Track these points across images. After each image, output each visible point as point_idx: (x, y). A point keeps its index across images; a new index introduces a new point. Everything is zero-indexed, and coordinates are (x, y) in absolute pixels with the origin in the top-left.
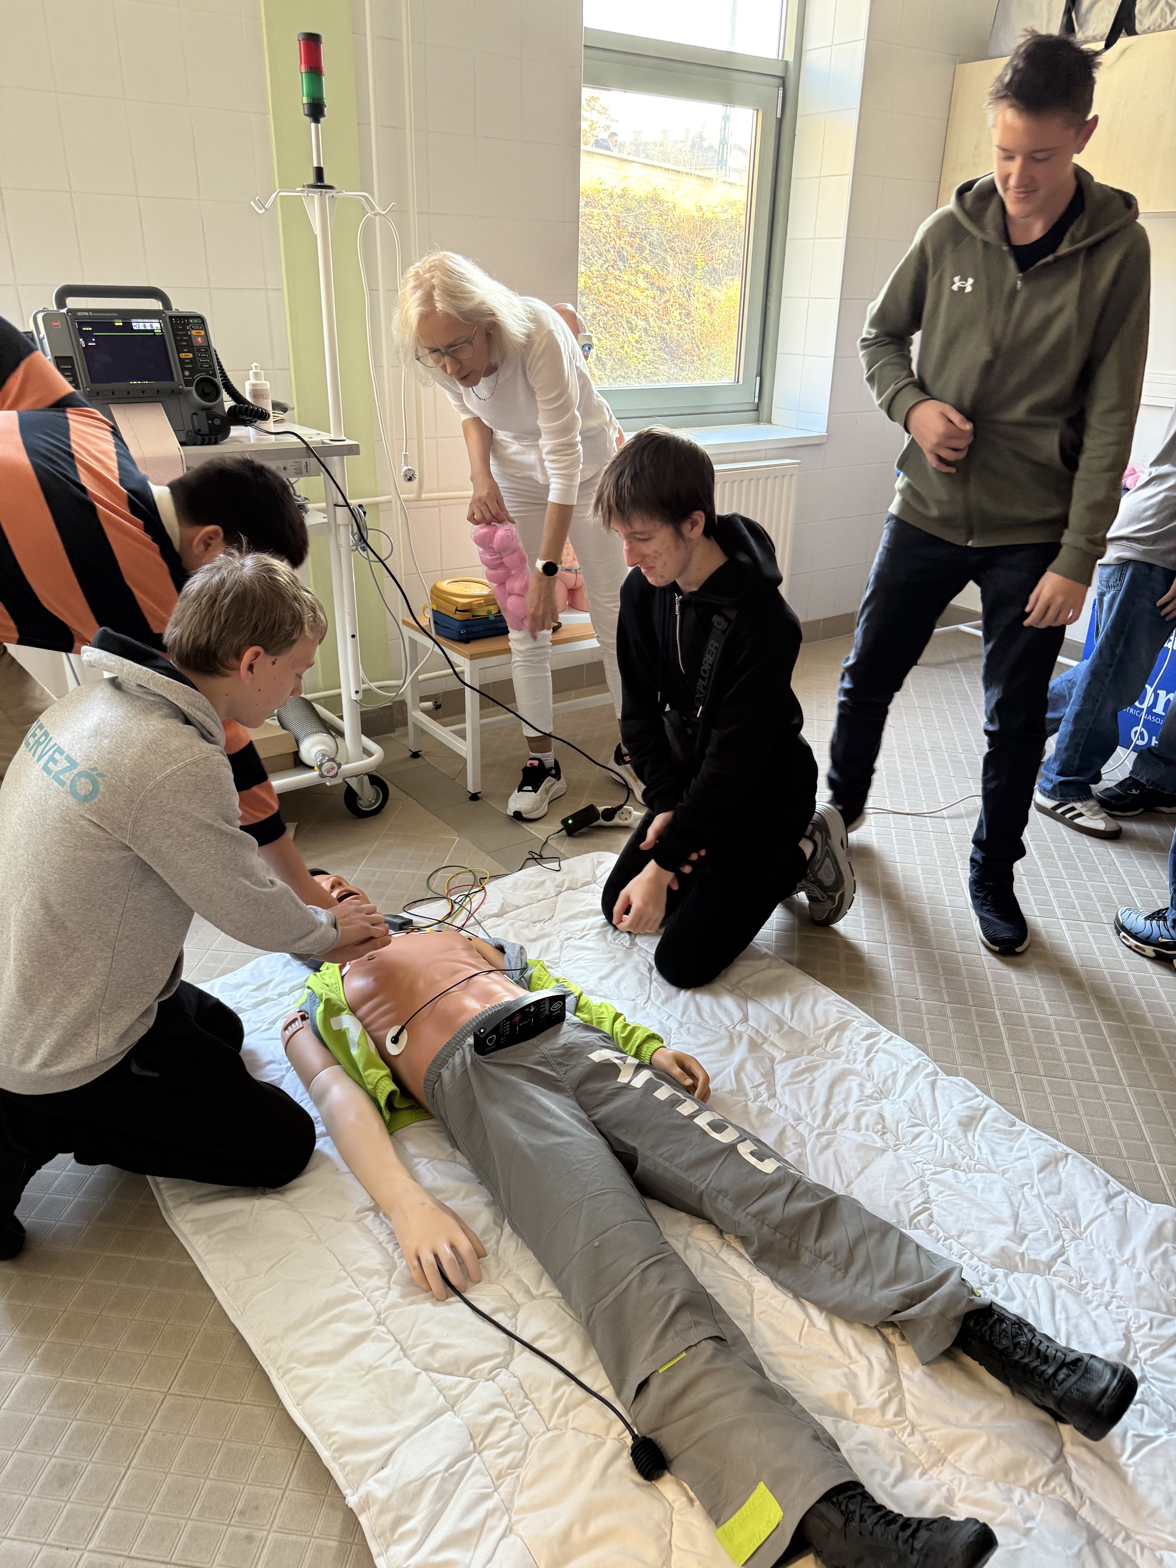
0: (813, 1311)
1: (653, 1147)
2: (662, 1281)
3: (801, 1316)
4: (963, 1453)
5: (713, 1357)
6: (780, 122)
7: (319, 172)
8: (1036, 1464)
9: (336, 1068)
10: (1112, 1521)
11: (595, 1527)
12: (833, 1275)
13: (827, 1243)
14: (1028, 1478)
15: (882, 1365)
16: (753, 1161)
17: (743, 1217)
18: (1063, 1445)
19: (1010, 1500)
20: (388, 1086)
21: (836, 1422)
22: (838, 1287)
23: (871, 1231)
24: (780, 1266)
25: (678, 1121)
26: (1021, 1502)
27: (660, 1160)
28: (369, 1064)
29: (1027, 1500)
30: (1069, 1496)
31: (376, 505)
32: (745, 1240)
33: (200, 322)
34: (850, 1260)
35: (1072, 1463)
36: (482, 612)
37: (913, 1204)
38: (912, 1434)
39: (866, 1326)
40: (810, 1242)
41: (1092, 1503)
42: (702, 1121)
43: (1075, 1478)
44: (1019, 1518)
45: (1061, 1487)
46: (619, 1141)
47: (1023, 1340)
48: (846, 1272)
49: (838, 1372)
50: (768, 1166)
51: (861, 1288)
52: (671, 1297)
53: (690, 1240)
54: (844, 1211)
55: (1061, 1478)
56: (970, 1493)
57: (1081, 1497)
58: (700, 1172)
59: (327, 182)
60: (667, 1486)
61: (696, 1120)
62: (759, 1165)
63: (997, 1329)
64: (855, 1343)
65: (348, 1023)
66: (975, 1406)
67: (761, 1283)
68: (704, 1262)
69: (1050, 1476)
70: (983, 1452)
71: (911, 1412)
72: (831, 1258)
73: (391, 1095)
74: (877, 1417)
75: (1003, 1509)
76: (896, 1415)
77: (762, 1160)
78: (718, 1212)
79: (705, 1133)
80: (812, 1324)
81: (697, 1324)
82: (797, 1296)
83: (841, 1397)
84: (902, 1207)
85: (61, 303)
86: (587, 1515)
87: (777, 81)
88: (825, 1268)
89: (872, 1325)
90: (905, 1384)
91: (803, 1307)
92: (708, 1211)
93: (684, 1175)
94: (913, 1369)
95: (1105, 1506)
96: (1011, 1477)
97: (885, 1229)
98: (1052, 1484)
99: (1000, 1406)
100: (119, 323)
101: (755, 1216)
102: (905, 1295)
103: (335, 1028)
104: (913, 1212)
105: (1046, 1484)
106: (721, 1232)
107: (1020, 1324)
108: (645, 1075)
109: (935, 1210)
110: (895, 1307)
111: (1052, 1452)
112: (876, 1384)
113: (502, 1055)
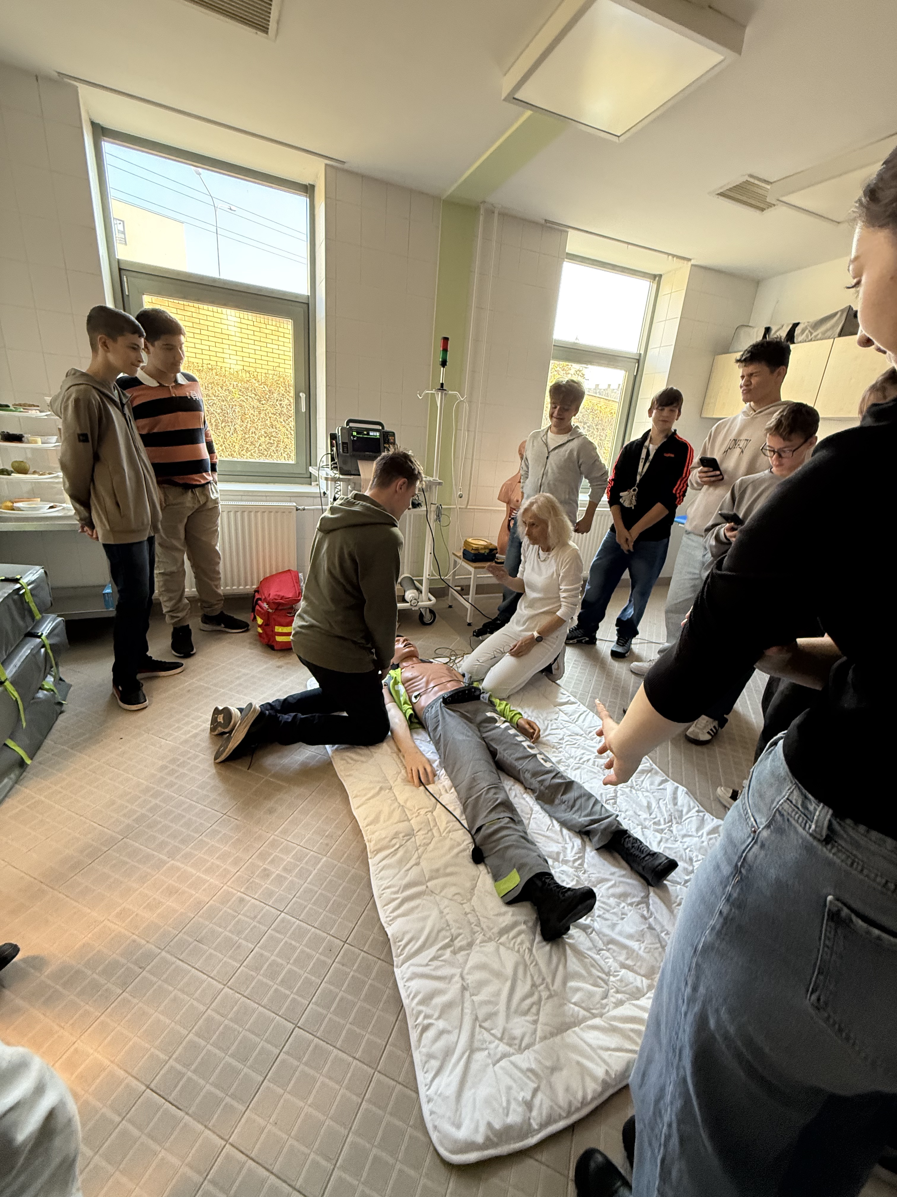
0: (555, 822)
1: (505, 750)
2: (495, 794)
3: (550, 822)
4: (603, 886)
5: (508, 823)
6: (636, 377)
7: (442, 385)
8: (634, 897)
9: (394, 703)
10: (663, 927)
11: (449, 870)
12: (566, 810)
13: (565, 797)
14: (629, 901)
15: (578, 846)
16: (542, 761)
17: (535, 783)
18: (649, 894)
19: (619, 906)
20: (410, 712)
21: (554, 862)
22: (566, 814)
23: (585, 795)
24: (546, 803)
25: (516, 742)
26: (624, 908)
27: (506, 755)
28: (405, 703)
29: (626, 908)
30: (645, 913)
31: (450, 509)
32: (533, 791)
33: (393, 434)
34: (573, 806)
35: (651, 902)
36: (482, 551)
37: (608, 796)
38: (584, 873)
39: (576, 832)
40: (559, 796)
41: (655, 918)
42: (525, 744)
43: (651, 907)
44: (620, 913)
45: (643, 908)
46: (491, 746)
47: (636, 845)
48: (571, 809)
49: (559, 845)
50: (548, 765)
51: (576, 816)
52: (497, 800)
53: (513, 788)
54: (575, 787)
55: (643, 905)
56: (602, 899)
57: (651, 914)
58: (520, 762)
59: (444, 388)
60: (482, 867)
61: (523, 743)
62: (544, 764)
63: (627, 839)
64: (569, 837)
65: (401, 688)
66: (614, 869)
67: (537, 808)
68: (516, 796)
69: (639, 903)
70: (612, 886)
71: (586, 866)
72: (566, 803)
73: (411, 715)
74: (571, 864)
75: (614, 908)
76: (579, 865)
77: (546, 761)
78: (524, 777)
79: (525, 748)
80: (553, 826)
81: (504, 811)
82: (550, 816)
83: (558, 854)
84: (604, 796)
85: (347, 424)
86: (446, 866)
87: (635, 361)
88: (563, 807)
89: (577, 830)
90: (586, 856)
91: (552, 821)
92: (522, 778)
93: (514, 762)
94: (591, 851)
95: (661, 920)
96: (622, 899)
97: (590, 796)
98: (639, 906)
99: (623, 872)
100: (365, 433)
101: (539, 782)
102: (592, 820)
103: (396, 689)
104: (608, 798)
105: (637, 905)
106: (526, 788)
107: (636, 840)
108: (507, 724)
109: (618, 800)
110: (586, 824)
111: (643, 894)
112: (574, 852)
113: (453, 706)
